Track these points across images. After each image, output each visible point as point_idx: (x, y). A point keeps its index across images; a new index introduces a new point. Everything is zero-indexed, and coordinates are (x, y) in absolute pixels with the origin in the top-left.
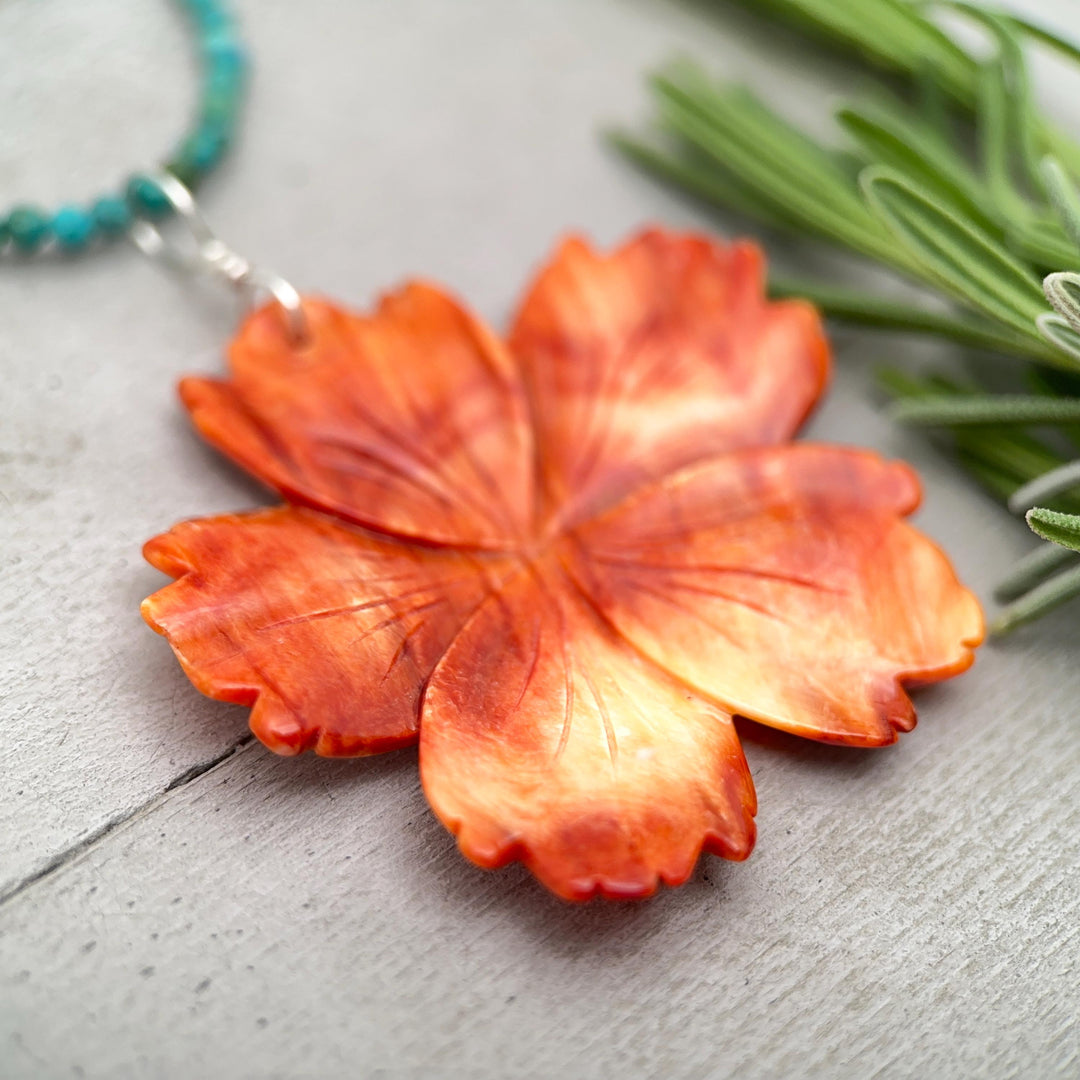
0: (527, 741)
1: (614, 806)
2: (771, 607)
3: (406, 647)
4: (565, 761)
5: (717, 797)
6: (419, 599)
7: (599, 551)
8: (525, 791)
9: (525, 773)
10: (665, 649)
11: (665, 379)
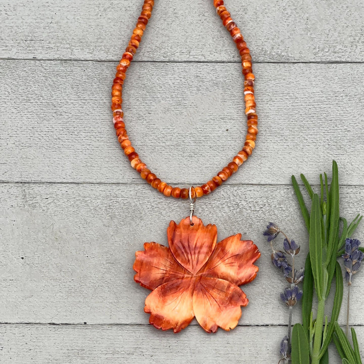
0: (164, 302)
1: (165, 316)
2: (212, 306)
3: (163, 278)
4: (166, 307)
5: (179, 324)
6: (171, 273)
7: (201, 282)
8: (157, 307)
9: (160, 305)
10: (196, 302)
11: (231, 264)
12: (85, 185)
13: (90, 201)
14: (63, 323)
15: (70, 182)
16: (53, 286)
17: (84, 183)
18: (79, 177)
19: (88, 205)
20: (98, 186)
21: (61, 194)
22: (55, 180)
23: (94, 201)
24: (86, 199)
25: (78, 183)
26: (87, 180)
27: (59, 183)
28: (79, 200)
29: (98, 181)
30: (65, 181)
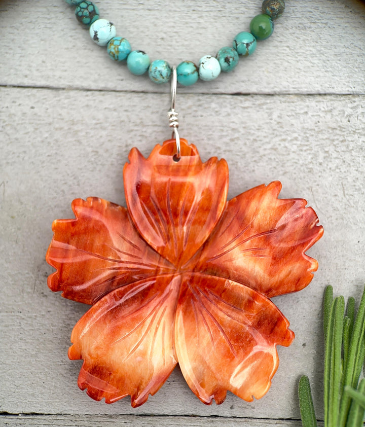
12: (72, 93)
13: (83, 134)
14: (27, 411)
15: (39, 84)
16: (6, 326)
17: (71, 88)
18: (58, 73)
19: (79, 142)
20: (102, 98)
21: (20, 114)
22: (6, 78)
23: (92, 132)
24: (75, 128)
25: (57, 89)
26: (77, 83)
27: (14, 86)
28: (61, 129)
29: (102, 85)
30: (26, 82)
